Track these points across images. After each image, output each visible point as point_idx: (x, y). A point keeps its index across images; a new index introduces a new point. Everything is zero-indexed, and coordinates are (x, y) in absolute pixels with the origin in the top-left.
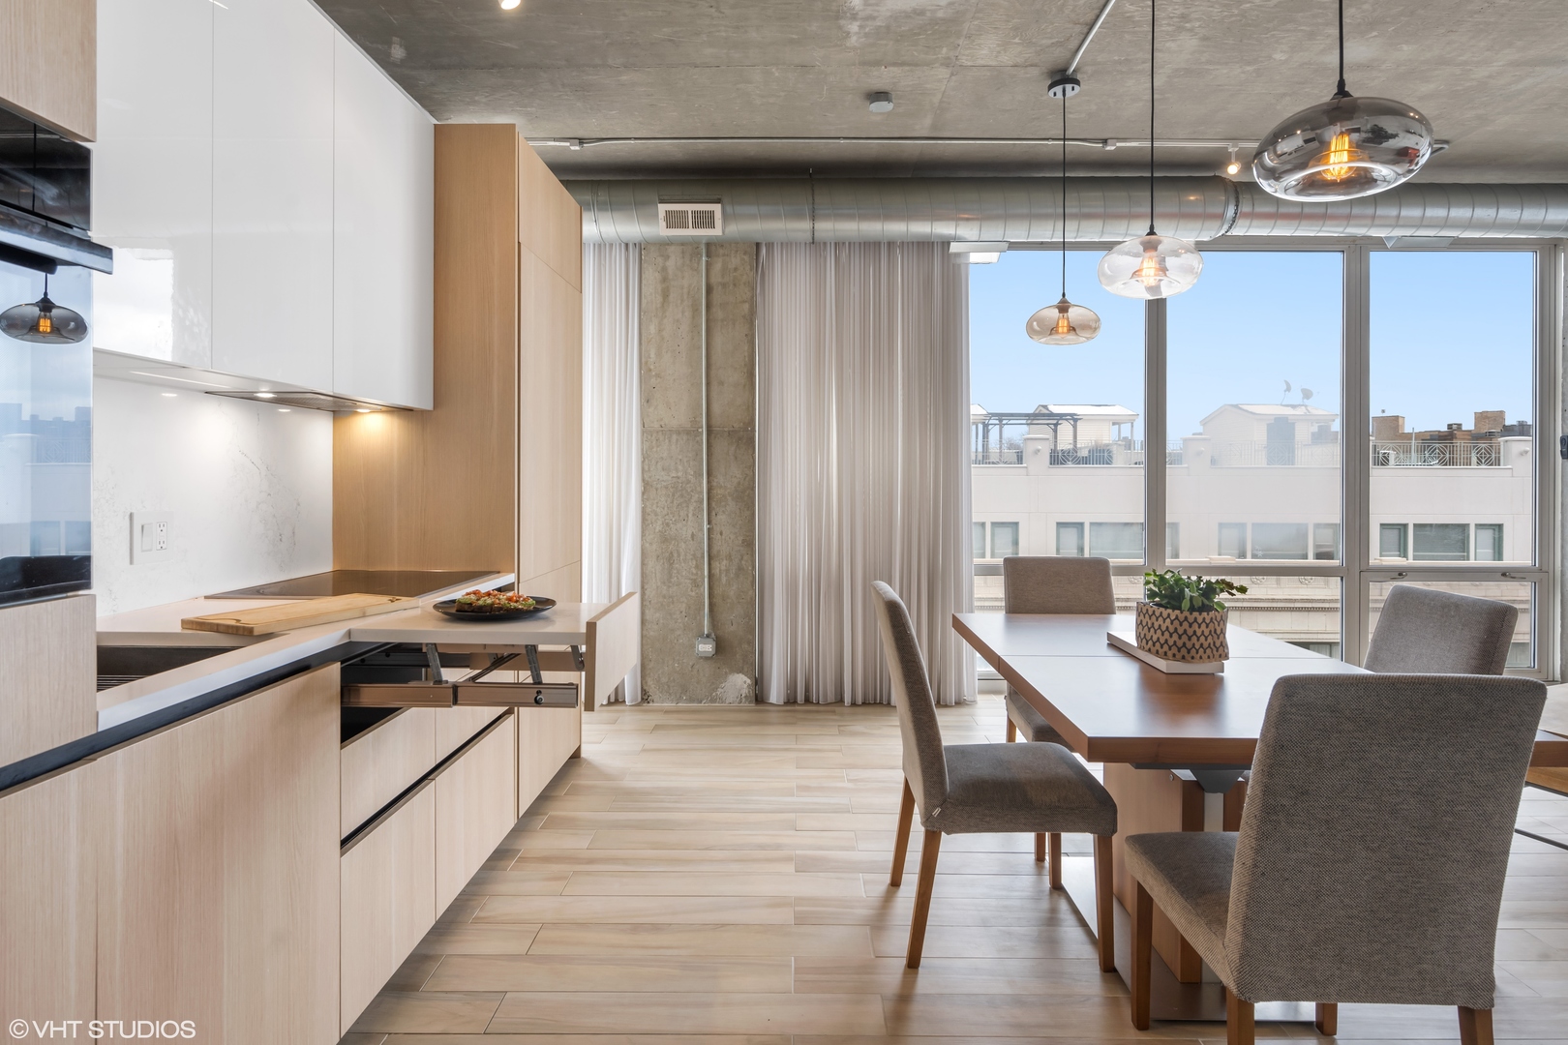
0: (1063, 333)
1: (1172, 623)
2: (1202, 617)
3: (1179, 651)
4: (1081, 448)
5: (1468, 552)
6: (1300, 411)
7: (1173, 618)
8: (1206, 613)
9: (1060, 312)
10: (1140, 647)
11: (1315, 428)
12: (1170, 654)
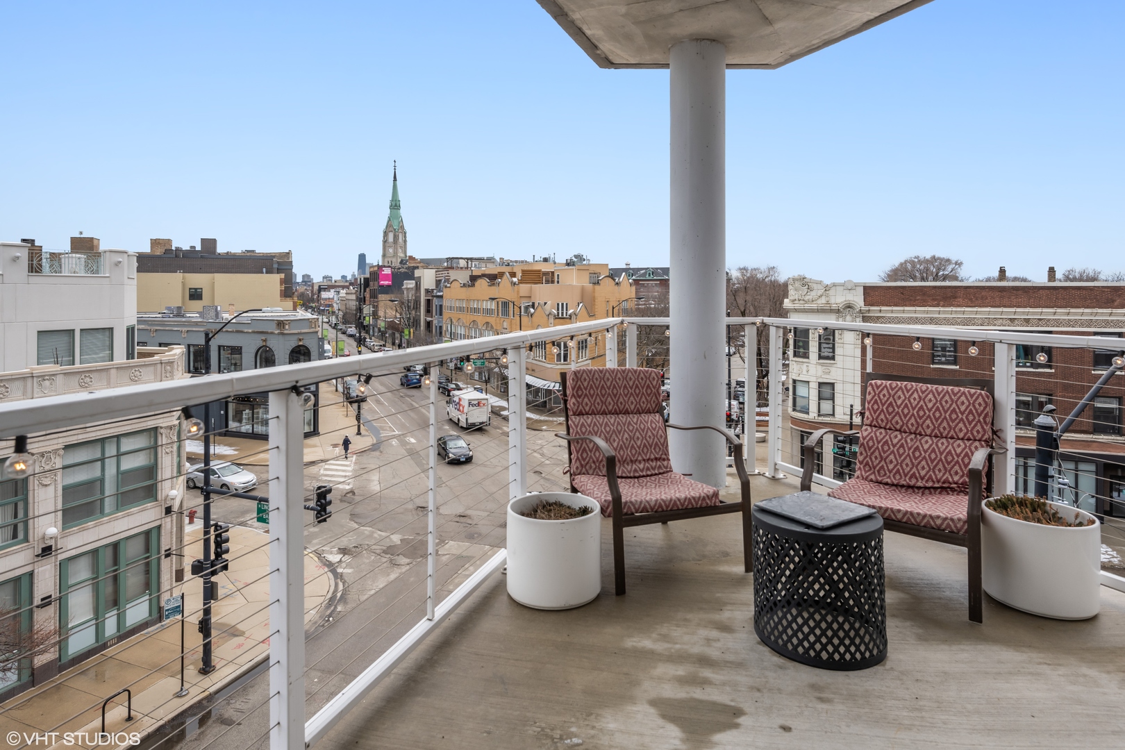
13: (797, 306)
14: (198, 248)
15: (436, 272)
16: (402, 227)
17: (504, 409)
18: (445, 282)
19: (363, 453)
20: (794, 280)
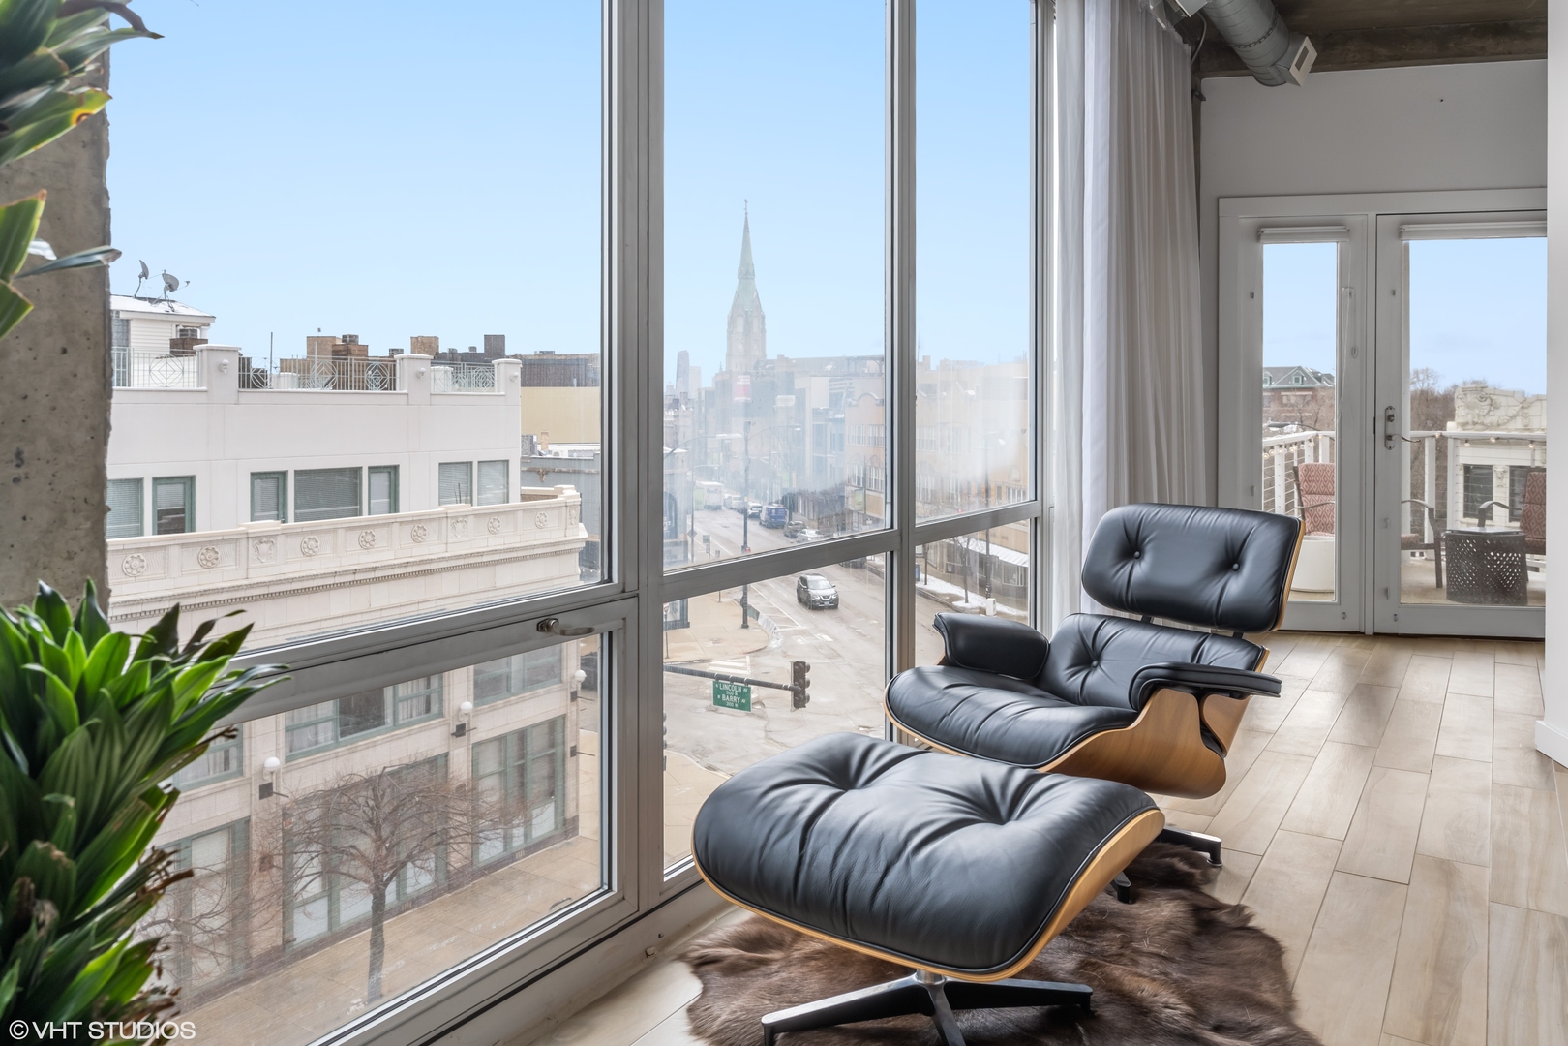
5: (361, 504)
6: (161, 308)
13: (1471, 432)
14: (481, 349)
15: (830, 381)
16: (759, 307)
17: (957, 598)
18: (848, 396)
19: (758, 653)
20: (1465, 391)
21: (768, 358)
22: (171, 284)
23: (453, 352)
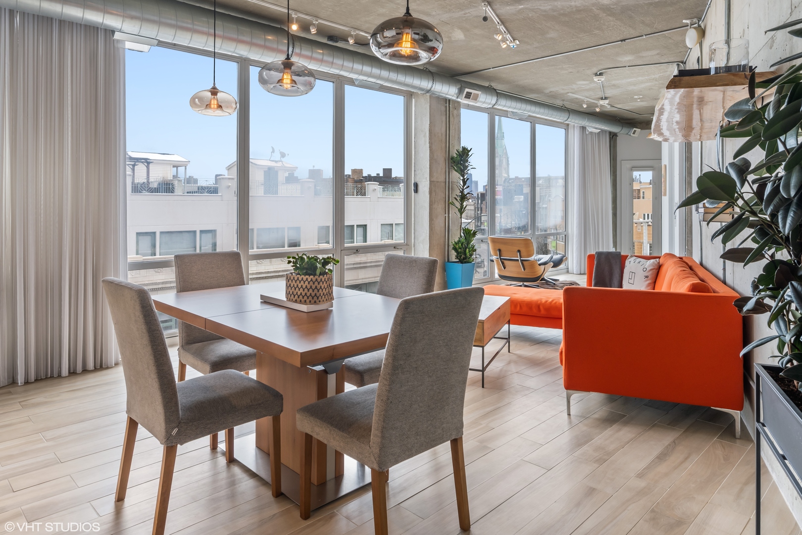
0: (214, 108)
1: (309, 283)
2: (320, 278)
3: (313, 299)
4: (152, 182)
5: (354, 239)
6: (279, 164)
7: (309, 280)
8: (322, 276)
9: (212, 95)
10: (289, 300)
11: (287, 174)
12: (308, 301)
14: (381, 175)
16: (506, 154)
21: (511, 177)
22: (283, 155)
23: (369, 176)
